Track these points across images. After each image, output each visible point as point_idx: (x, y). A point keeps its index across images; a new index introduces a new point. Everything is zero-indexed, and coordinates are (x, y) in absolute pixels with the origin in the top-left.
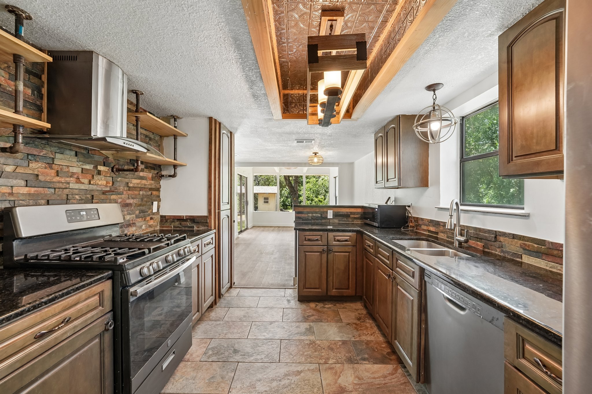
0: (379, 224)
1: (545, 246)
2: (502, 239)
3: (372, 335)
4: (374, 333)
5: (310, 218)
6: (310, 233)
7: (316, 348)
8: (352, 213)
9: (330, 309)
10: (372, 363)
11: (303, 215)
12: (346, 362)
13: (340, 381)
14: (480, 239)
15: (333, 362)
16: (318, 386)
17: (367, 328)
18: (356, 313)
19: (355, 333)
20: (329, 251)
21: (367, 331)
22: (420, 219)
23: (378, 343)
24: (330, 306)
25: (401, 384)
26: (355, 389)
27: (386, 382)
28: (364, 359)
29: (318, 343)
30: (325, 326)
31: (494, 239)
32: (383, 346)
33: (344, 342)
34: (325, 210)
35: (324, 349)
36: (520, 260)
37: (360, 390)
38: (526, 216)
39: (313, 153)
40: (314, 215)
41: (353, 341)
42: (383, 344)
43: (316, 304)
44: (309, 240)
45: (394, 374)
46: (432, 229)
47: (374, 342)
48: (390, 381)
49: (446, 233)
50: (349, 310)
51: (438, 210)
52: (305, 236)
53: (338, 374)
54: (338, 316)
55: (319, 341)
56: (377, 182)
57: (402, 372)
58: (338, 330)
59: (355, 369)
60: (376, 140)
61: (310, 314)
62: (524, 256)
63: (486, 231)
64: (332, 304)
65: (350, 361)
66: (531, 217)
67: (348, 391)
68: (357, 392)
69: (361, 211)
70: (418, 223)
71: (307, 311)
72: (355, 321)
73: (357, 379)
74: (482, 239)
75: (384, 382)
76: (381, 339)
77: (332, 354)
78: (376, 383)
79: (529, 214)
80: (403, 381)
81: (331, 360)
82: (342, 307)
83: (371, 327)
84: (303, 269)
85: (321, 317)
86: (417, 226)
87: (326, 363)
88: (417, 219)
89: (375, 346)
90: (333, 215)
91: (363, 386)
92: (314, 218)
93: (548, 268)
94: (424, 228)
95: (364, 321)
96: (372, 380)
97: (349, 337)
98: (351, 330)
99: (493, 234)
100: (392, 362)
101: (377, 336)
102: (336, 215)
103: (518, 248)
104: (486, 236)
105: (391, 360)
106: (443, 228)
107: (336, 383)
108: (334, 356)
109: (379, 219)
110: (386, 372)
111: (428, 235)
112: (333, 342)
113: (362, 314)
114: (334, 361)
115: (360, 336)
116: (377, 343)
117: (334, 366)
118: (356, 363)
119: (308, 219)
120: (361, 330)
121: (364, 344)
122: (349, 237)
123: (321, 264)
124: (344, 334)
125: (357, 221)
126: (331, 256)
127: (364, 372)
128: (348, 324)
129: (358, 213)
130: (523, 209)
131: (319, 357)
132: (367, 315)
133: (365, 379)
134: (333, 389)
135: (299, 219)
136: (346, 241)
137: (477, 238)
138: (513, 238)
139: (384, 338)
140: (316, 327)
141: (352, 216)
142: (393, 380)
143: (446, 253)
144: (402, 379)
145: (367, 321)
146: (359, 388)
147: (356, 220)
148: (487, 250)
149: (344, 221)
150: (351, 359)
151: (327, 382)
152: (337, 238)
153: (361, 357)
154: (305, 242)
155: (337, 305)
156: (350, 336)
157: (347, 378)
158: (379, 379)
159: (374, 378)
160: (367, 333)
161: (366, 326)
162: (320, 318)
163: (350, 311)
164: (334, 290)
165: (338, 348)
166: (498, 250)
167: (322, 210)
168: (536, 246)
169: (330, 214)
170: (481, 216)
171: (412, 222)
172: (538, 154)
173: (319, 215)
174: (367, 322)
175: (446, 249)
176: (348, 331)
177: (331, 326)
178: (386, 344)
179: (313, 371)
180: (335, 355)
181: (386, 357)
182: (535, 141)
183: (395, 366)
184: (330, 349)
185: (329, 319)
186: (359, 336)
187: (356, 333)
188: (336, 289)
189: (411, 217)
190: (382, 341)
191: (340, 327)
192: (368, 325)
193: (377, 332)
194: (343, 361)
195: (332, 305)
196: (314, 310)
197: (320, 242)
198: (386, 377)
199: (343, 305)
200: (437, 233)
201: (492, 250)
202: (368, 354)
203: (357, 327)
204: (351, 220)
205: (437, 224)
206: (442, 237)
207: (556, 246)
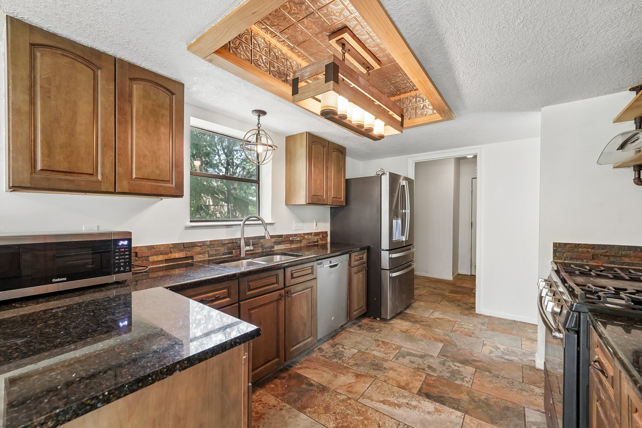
1: (283, 238)
12: (330, 390)
13: (353, 381)
15: (342, 395)
16: (375, 385)
22: (145, 249)
26: (349, 372)
31: (259, 243)
33: (303, 408)
36: (274, 249)
46: (177, 255)
53: (349, 385)
59: (330, 382)
62: (275, 246)
73: (339, 376)
77: (334, 403)
81: (341, 398)
87: (350, 398)
91: (340, 371)
93: (285, 248)
94: (156, 260)
106: (200, 249)
107: (358, 381)
108: (334, 400)
114: (339, 396)
117: (344, 393)
127: (326, 377)
134: (364, 379)
146: (345, 371)
150: (321, 390)
151: (364, 385)
153: (311, 387)
157: (346, 380)
159: (325, 371)
166: (260, 249)
168: (280, 238)
179: (369, 397)
200: (190, 258)
201: (256, 251)
205: (193, 245)
206: (201, 258)
207: (288, 236)
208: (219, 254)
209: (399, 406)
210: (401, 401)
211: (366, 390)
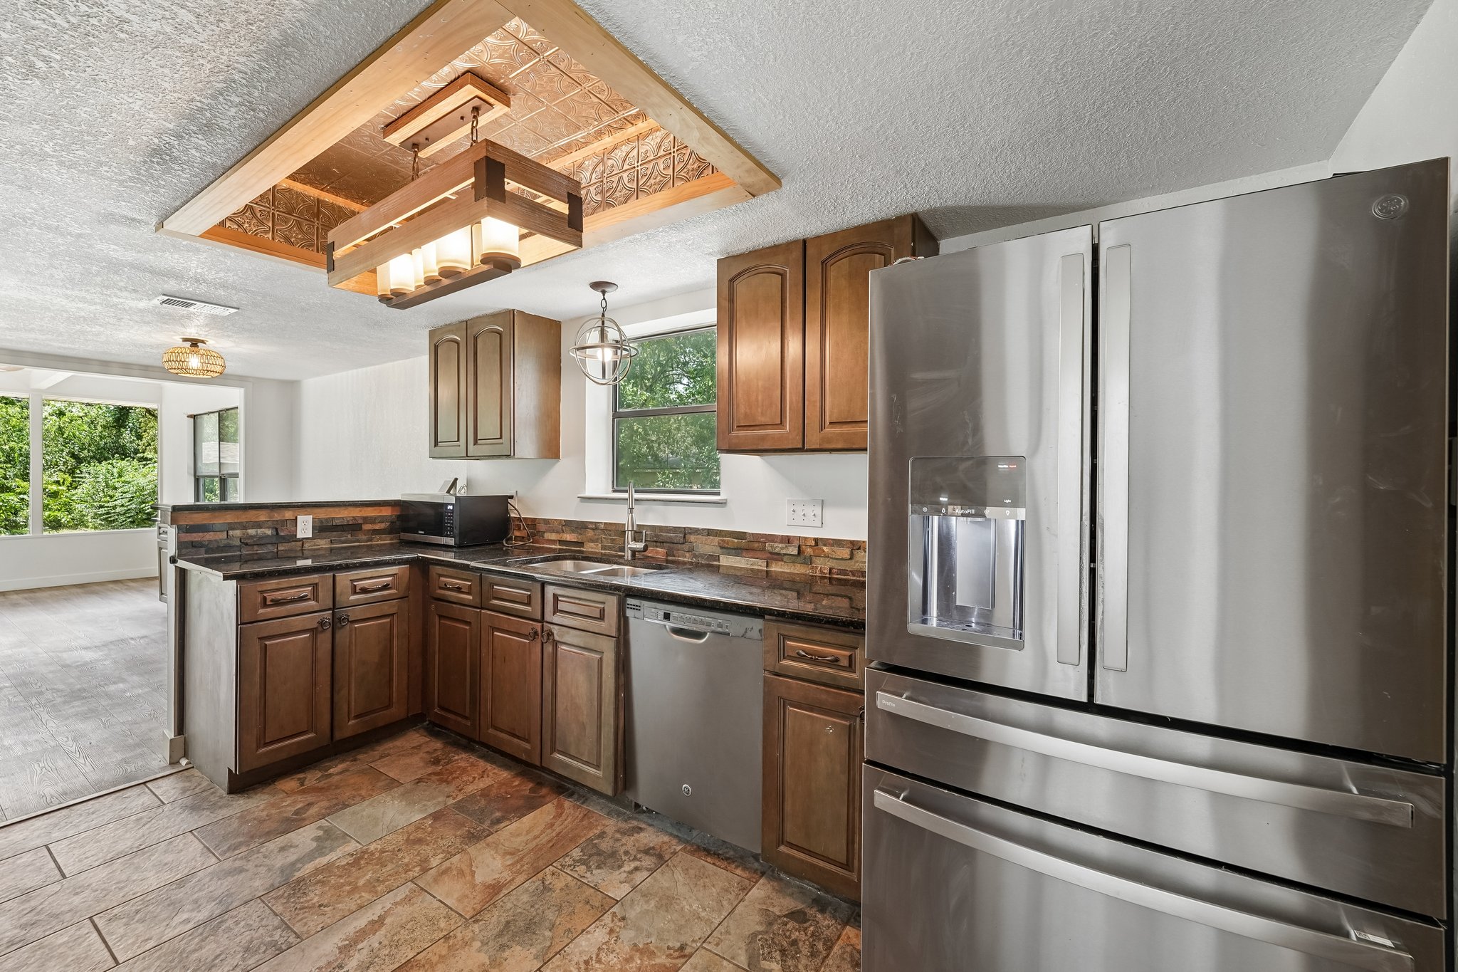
0: (458, 539)
1: (745, 539)
2: (692, 538)
3: (482, 777)
4: (484, 772)
5: (238, 543)
6: (278, 584)
7: (380, 859)
8: (367, 520)
9: (347, 773)
10: (516, 819)
11: (209, 536)
12: (467, 845)
13: (479, 879)
14: (660, 542)
15: (440, 861)
16: (442, 916)
17: (464, 770)
18: (421, 754)
19: (446, 789)
20: (337, 622)
21: (469, 775)
22: (542, 522)
23: (504, 784)
24: (341, 767)
25: (582, 820)
26: (515, 873)
27: (558, 830)
28: (498, 821)
29: (376, 849)
30: (364, 810)
31: (682, 541)
32: (517, 783)
33: (436, 816)
34: (288, 514)
35: (399, 850)
36: (718, 563)
37: (525, 868)
38: (722, 504)
39: (185, 340)
40: (251, 532)
41: (453, 804)
42: (515, 781)
43: (299, 779)
44: (277, 603)
45: (561, 814)
46: (569, 537)
47: (495, 785)
48: (563, 826)
49: (600, 541)
50: (399, 756)
51: (581, 502)
52: (261, 592)
53: (467, 871)
54: (383, 777)
55: (374, 844)
56: (436, 444)
57: (571, 804)
58: (404, 803)
59: (494, 845)
60: (436, 347)
61: (301, 805)
62: (722, 557)
63: (670, 530)
64: (343, 761)
65: (473, 838)
66: (728, 504)
67: (508, 883)
68: (523, 873)
69: (392, 512)
70: (535, 530)
71: (284, 804)
72: (430, 770)
73: (508, 857)
74: (663, 542)
75: (554, 833)
76: (505, 775)
77: (426, 850)
78: (544, 841)
79: (726, 500)
80: (581, 815)
81: (432, 859)
82: (378, 757)
83: (472, 765)
84: (256, 691)
85: (337, 798)
86: (533, 535)
87: (425, 870)
88: (533, 523)
89: (502, 791)
90: (314, 528)
91: (526, 860)
92: (248, 541)
93: (748, 566)
94: (550, 538)
95: (450, 762)
96: (534, 843)
97: (439, 803)
98: (435, 789)
99: (680, 532)
100: (548, 799)
101: (494, 773)
102: (321, 528)
103: (714, 548)
104: (670, 538)
105: (543, 797)
106: (593, 533)
107: (474, 886)
108: (435, 850)
109: (458, 526)
110: (549, 818)
111: (560, 549)
112: (412, 828)
113: (436, 750)
114: (442, 856)
115: (462, 789)
116: (501, 784)
117: (447, 864)
118: (488, 836)
119: (228, 547)
120: (453, 779)
121: (478, 798)
122: (390, 578)
123: (314, 661)
124: (425, 802)
125: (380, 539)
126: (342, 635)
127: (513, 839)
128: (418, 783)
129: (382, 519)
130: (718, 494)
131: (401, 870)
132: (449, 748)
133: (521, 848)
134: (477, 898)
135: (193, 550)
136: (385, 587)
137: (656, 542)
138: (708, 535)
139: (508, 772)
140: (340, 822)
141: (367, 527)
142: (566, 822)
143: (619, 574)
144: (577, 813)
145: (456, 758)
146: (522, 866)
147: (378, 537)
148: (671, 558)
149: (345, 542)
150: (473, 834)
151: (455, 896)
152: (360, 584)
153: (489, 822)
154: (261, 611)
155: (360, 757)
156: (440, 799)
157: (489, 867)
158: (544, 835)
159: (536, 838)
160: (471, 779)
161: (459, 767)
162: (334, 801)
163: (403, 755)
164: (352, 722)
165: (431, 832)
166: (687, 555)
167: (277, 516)
168: (736, 541)
169: (305, 526)
170: (661, 508)
171: (519, 529)
172: (762, 427)
173: (269, 532)
174: (456, 760)
175: (615, 567)
176: (428, 793)
177: (380, 803)
178: (520, 779)
179: (408, 900)
180: (435, 846)
181: (533, 798)
182: (760, 410)
183: (555, 802)
184: (414, 844)
185: (363, 792)
186: (460, 791)
187: (450, 789)
188: (356, 717)
189: (519, 519)
190: (509, 776)
191: (403, 795)
192: (463, 764)
193: (489, 768)
194: (460, 847)
195: (348, 763)
196: (303, 792)
197: (312, 603)
198: (552, 825)
199: (376, 752)
200: (581, 544)
201: (679, 557)
202: (498, 810)
203: (443, 778)
204: (364, 538)
205: (581, 526)
206: (592, 548)
207: (757, 537)
208: (614, 547)
209: (346, 950)
210: (357, 956)
211: (435, 897)
